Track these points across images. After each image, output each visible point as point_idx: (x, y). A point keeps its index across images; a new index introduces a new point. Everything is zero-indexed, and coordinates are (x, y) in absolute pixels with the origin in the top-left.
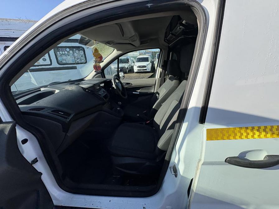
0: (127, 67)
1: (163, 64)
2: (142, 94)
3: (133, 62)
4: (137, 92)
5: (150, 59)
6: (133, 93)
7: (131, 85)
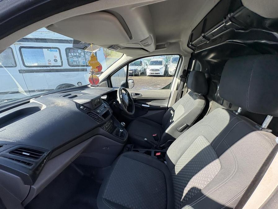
0: (139, 70)
1: (182, 74)
2: (152, 108)
3: (147, 65)
4: (147, 104)
5: (164, 63)
6: (143, 105)
7: (140, 96)
